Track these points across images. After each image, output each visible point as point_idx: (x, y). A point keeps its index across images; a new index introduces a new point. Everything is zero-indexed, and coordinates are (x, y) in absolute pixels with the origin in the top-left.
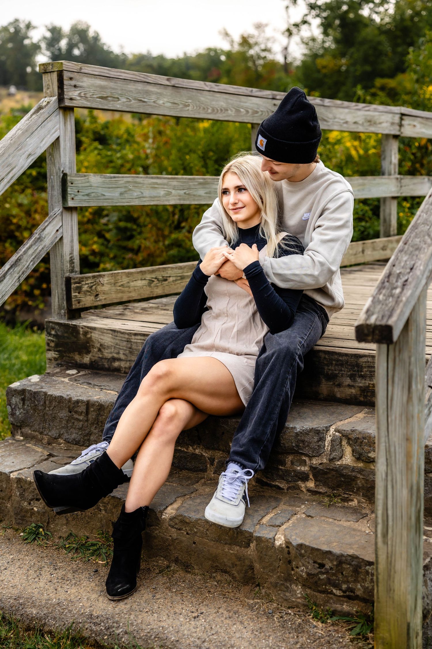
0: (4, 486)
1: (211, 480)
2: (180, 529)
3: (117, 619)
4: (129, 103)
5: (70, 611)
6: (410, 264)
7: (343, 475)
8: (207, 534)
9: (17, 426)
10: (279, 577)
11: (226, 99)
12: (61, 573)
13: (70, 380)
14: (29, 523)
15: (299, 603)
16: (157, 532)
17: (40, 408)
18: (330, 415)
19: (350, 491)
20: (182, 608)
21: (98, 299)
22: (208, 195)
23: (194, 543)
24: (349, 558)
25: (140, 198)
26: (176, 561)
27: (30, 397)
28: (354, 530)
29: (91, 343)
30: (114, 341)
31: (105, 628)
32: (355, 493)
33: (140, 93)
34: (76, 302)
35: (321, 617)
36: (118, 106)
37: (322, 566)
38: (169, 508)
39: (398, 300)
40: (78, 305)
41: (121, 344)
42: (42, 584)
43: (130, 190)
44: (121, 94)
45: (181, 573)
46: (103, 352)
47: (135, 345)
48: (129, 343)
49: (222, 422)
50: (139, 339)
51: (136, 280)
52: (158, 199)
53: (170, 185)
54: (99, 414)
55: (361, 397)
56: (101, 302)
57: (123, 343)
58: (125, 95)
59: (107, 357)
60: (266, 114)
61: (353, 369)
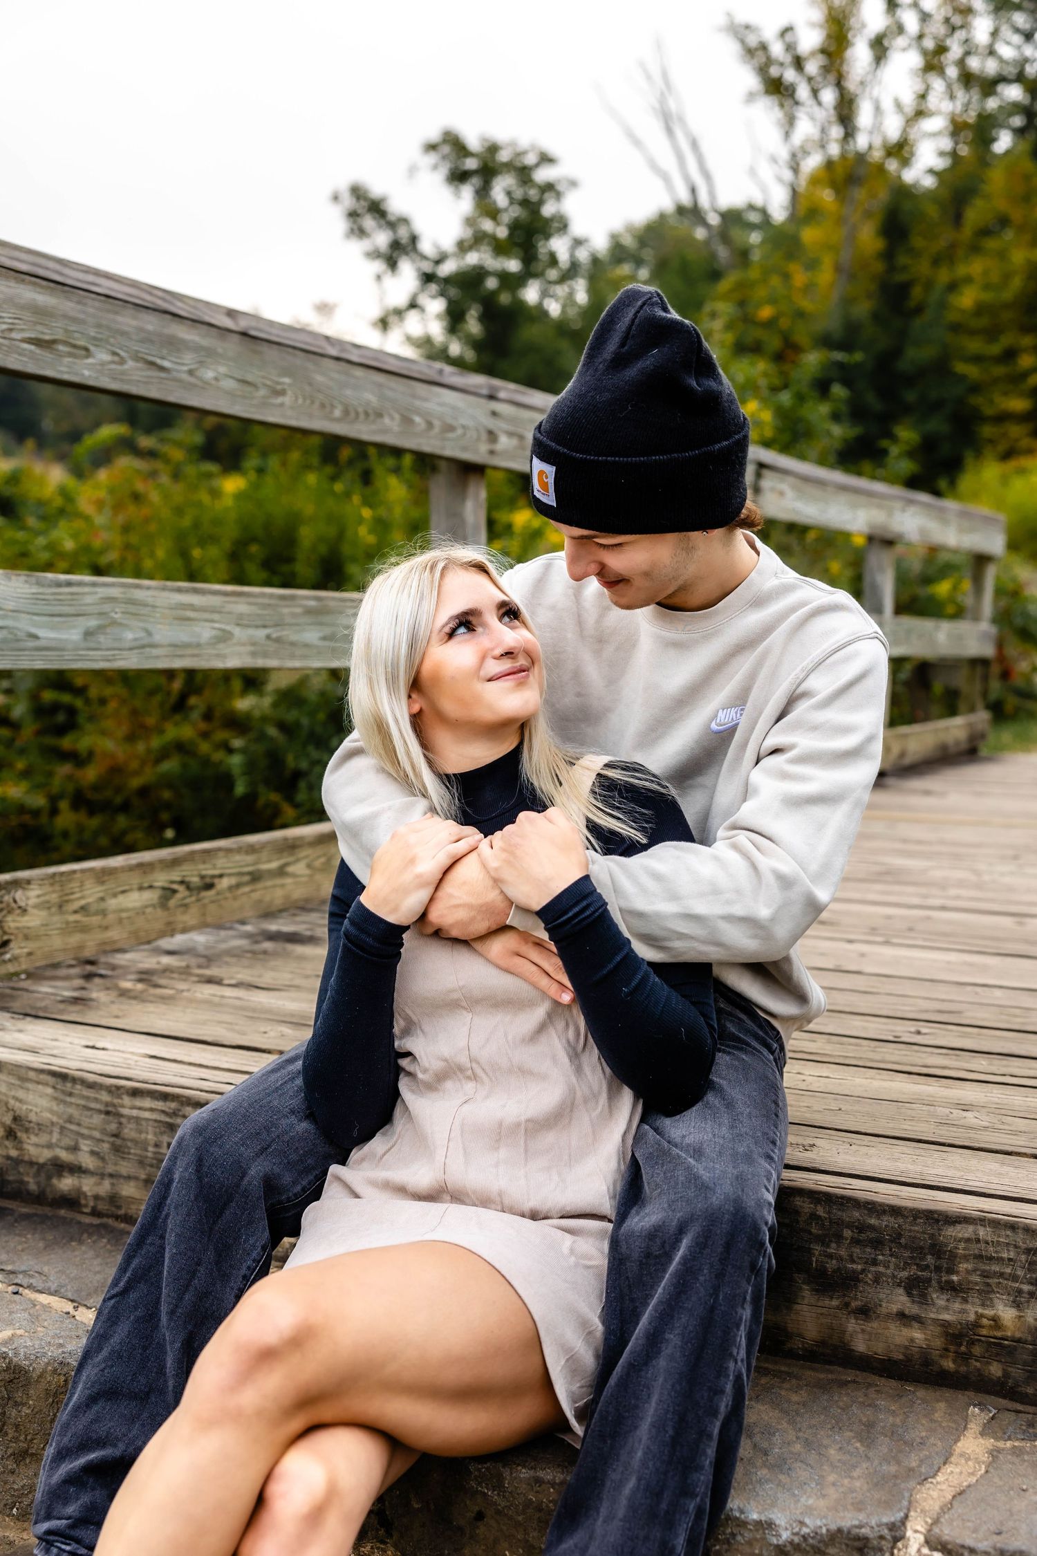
4: (119, 367)
21: (8, 956)
25: (143, 647)
33: (152, 342)
36: (86, 373)
41: (86, 1121)
43: (114, 623)
44: (95, 339)
46: (21, 1142)
47: (133, 1126)
48: (111, 1118)
49: (476, 1476)
50: (147, 1110)
51: (123, 892)
52: (196, 652)
53: (229, 613)
54: (9, 1399)
55: (947, 1357)
56: (16, 964)
57: (91, 1117)
58: (107, 342)
59: (34, 1160)
60: (475, 435)
61: (918, 1261)
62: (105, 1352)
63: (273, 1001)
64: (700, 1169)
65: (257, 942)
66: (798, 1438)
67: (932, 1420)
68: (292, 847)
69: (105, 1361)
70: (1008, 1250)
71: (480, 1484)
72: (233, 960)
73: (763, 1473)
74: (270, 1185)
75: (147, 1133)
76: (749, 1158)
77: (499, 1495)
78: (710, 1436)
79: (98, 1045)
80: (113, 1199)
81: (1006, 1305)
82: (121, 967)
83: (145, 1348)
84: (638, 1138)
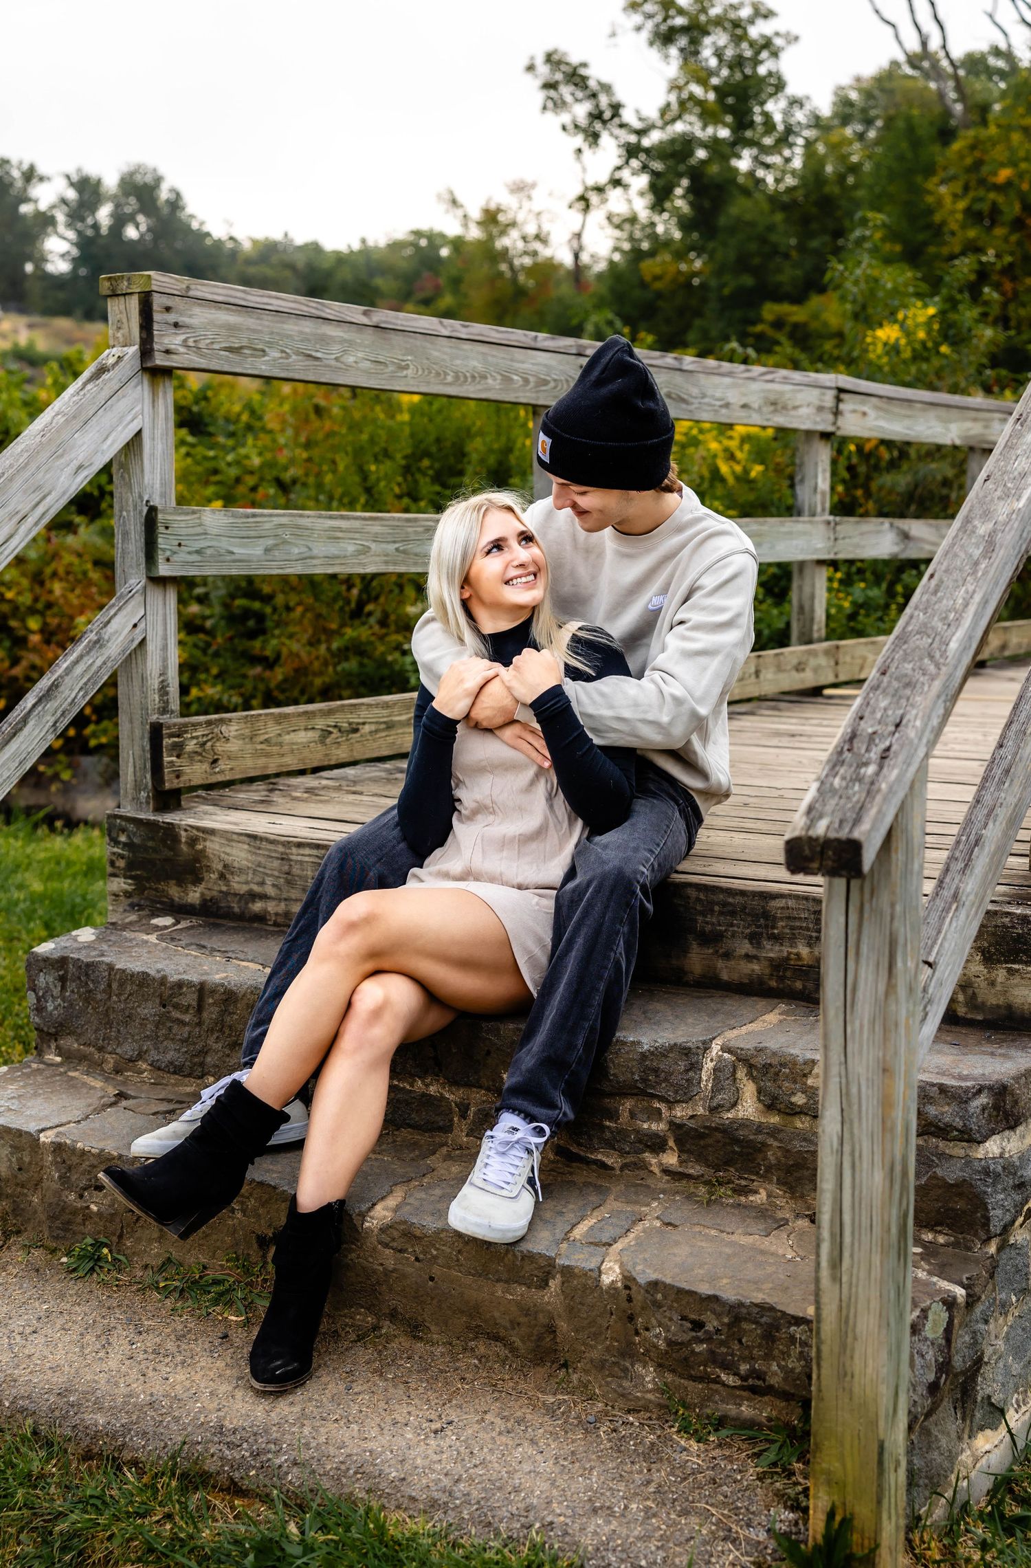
0: (27, 1159)
1: (461, 1148)
2: (400, 1251)
3: (275, 1435)
4: (287, 361)
5: (177, 1420)
6: (893, 715)
7: (737, 1141)
8: (458, 1260)
9: (49, 1034)
10: (608, 1349)
11: (483, 354)
12: (151, 1341)
13: (160, 938)
14: (79, 1237)
15: (650, 1401)
16: (353, 1255)
17: (99, 997)
18: (709, 1016)
19: (752, 1173)
20: (409, 1413)
21: (217, 770)
23: (432, 1279)
24: (756, 1310)
25: (305, 559)
26: (393, 1315)
27: (77, 974)
28: (763, 1252)
29: (205, 862)
30: (254, 858)
31: (251, 1454)
32: (762, 1177)
33: (310, 341)
34: (173, 775)
35: (696, 1431)
36: (264, 368)
37: (698, 1325)
38: (379, 1207)
39: (871, 789)
40: (176, 781)
41: (268, 865)
42: (113, 1364)
43: (285, 542)
44: (269, 343)
45: (404, 1341)
46: (228, 881)
47: (298, 866)
48: (284, 862)
50: (305, 855)
51: (294, 731)
52: (342, 562)
53: (368, 533)
54: (225, 1010)
55: (772, 979)
56: (223, 775)
57: (272, 862)
58: (277, 344)
59: (237, 892)
61: (755, 923)
64: (603, 854)
66: (672, 1015)
67: (753, 1008)
70: (805, 913)
71: (488, 1032)
72: (373, 782)
75: (306, 870)
76: (637, 850)
77: (497, 1039)
79: (274, 822)
80: (285, 914)
81: (804, 946)
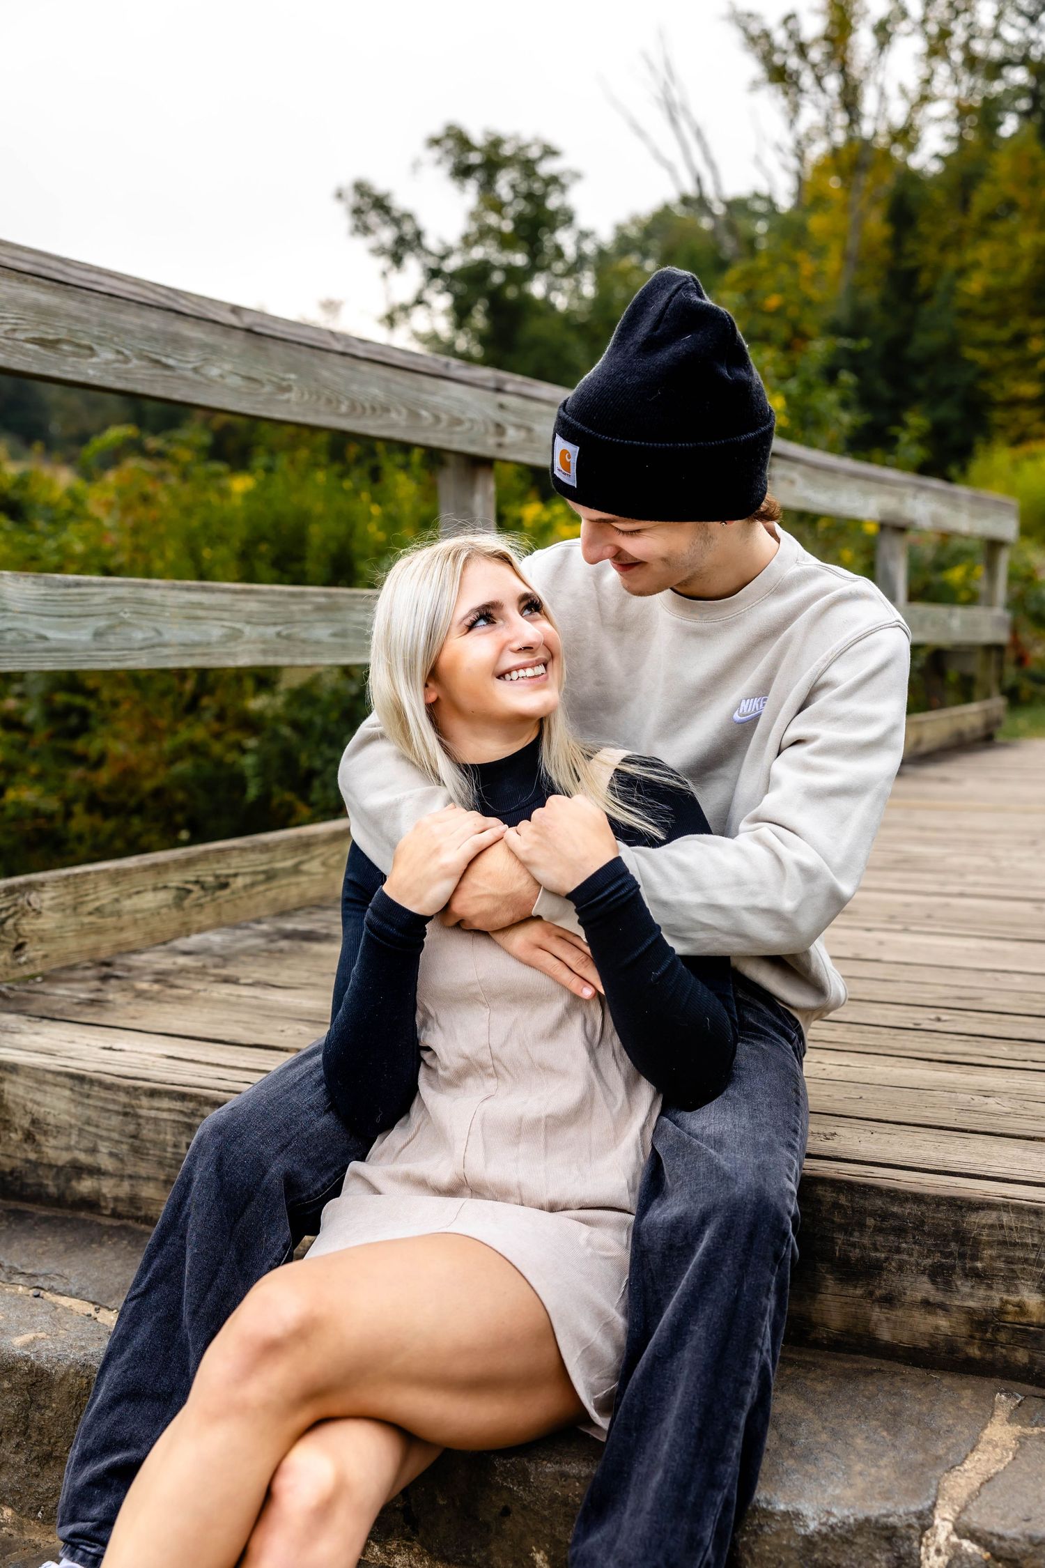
11: (387, 380)
21: (23, 959)
22: (339, 640)
25: (153, 646)
30: (80, 1110)
41: (104, 1123)
43: (123, 623)
44: (99, 338)
46: (39, 1145)
47: (151, 1127)
48: (129, 1119)
49: (501, 1472)
50: (165, 1110)
51: (138, 893)
52: (206, 651)
53: (239, 611)
54: (32, 1402)
55: (974, 1344)
56: (32, 967)
57: (109, 1118)
58: (111, 340)
59: (53, 1162)
60: (482, 429)
61: (941, 1249)
62: (127, 1354)
63: (290, 1000)
64: (721, 1160)
65: (272, 941)
66: (824, 1428)
67: (959, 1408)
68: (306, 845)
69: (127, 1362)
70: (1032, 1236)
71: (505, 1479)
72: (250, 959)
73: (790, 1463)
74: (291, 1182)
75: (166, 1133)
76: (770, 1148)
77: (524, 1490)
78: (736, 1428)
79: (114, 1047)
80: (133, 1200)
81: (1031, 1291)
82: (138, 968)
83: (167, 1349)
84: (657, 1132)
